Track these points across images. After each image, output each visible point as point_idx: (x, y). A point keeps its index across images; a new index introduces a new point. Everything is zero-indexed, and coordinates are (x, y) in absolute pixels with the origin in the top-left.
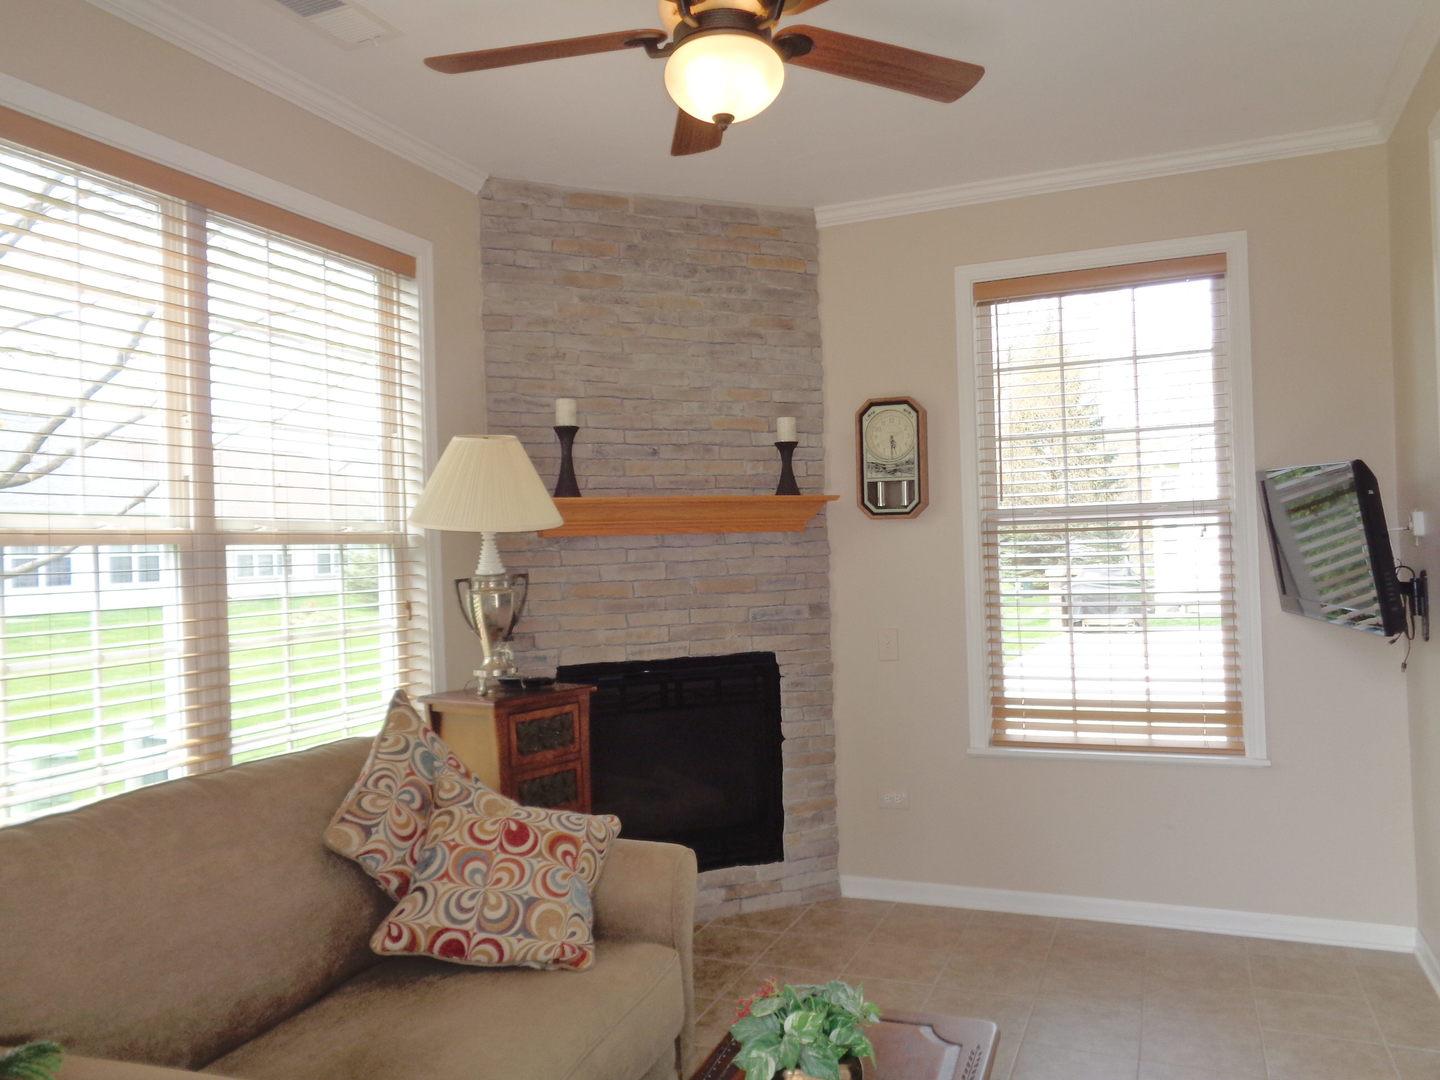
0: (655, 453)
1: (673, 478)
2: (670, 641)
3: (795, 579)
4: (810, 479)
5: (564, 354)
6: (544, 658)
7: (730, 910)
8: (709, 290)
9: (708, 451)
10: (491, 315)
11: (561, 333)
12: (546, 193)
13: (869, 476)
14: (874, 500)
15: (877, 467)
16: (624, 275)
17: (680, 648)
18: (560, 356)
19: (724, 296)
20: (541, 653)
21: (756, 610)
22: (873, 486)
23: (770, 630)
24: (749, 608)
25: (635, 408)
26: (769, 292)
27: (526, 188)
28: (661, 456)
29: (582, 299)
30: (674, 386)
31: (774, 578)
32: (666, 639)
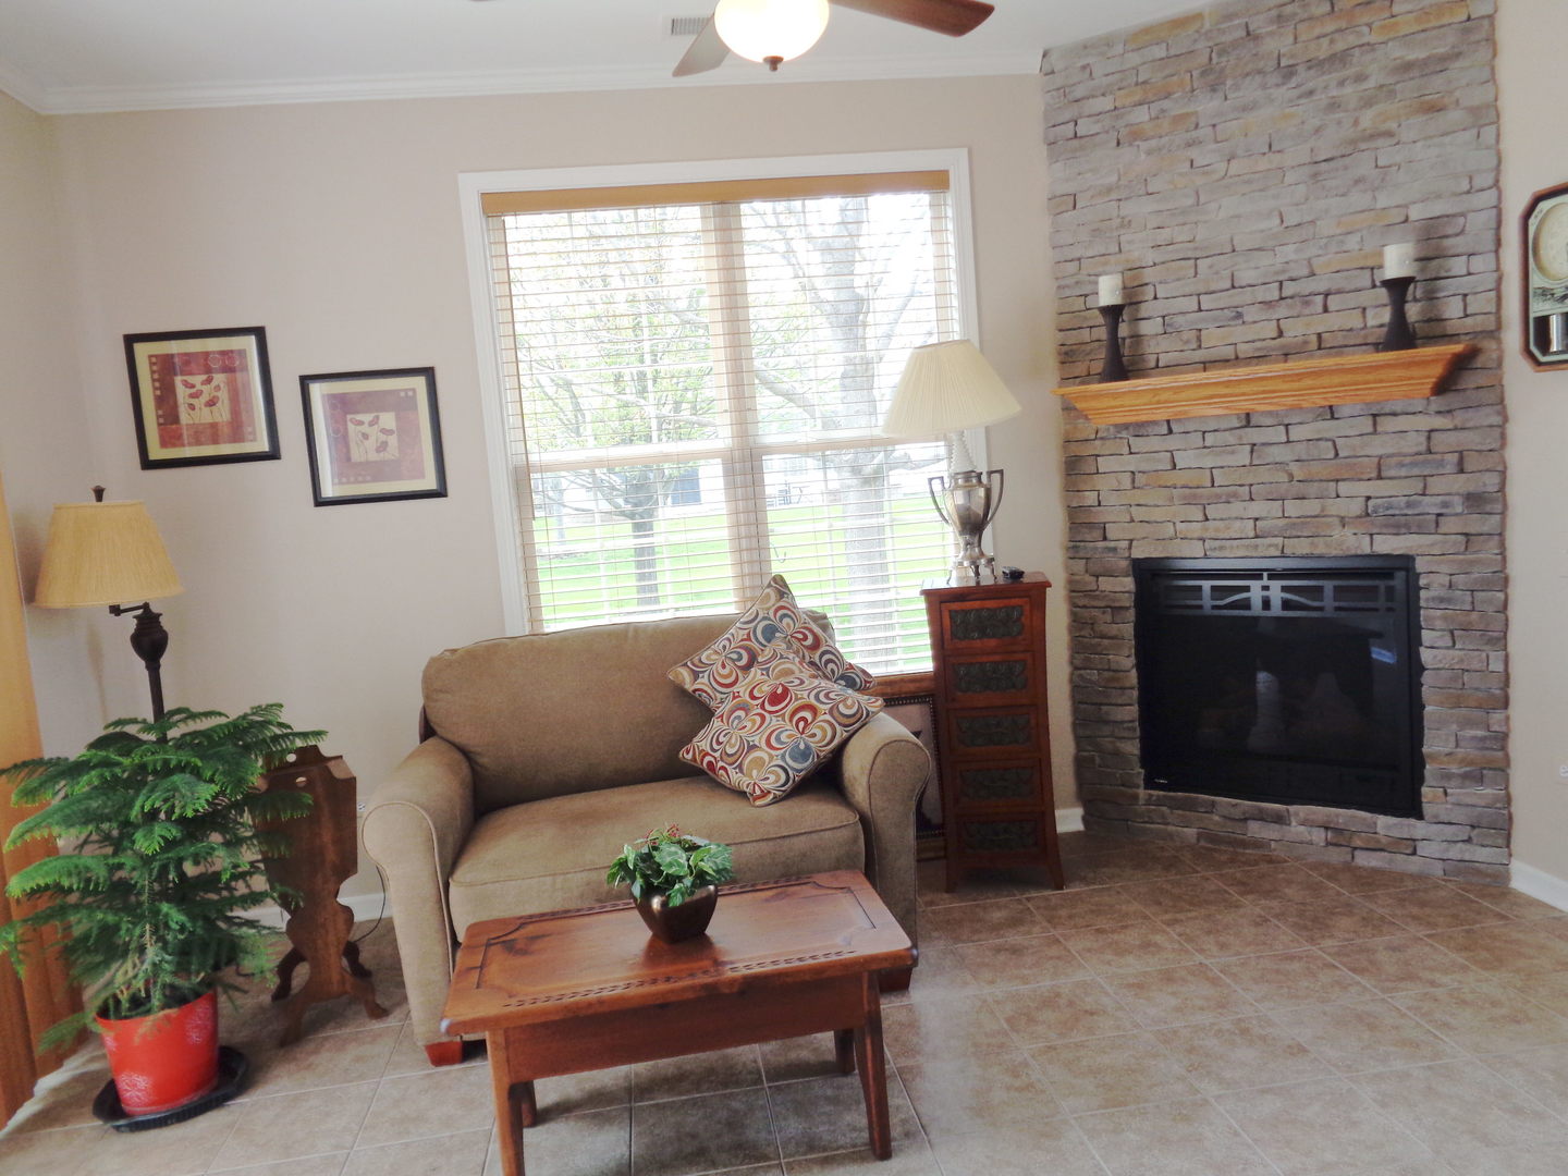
0: (1239, 316)
1: (1258, 344)
2: (1257, 537)
3: (1443, 460)
4: (1469, 321)
5: (1130, 221)
6: (1114, 549)
7: (1337, 856)
8: (1311, 93)
9: (1307, 304)
10: (1055, 197)
11: (1126, 199)
12: (1107, 42)
13: (1538, 308)
14: (1544, 342)
15: (1545, 293)
16: (1199, 109)
17: (1270, 546)
18: (1126, 224)
19: (1335, 93)
20: (1112, 544)
21: (1379, 501)
22: (1543, 323)
23: (1398, 527)
24: (1368, 498)
25: (1211, 267)
26: (1407, 66)
27: (1085, 47)
28: (1246, 319)
29: (1149, 153)
30: (1262, 231)
31: (1408, 460)
32: (1252, 534)
